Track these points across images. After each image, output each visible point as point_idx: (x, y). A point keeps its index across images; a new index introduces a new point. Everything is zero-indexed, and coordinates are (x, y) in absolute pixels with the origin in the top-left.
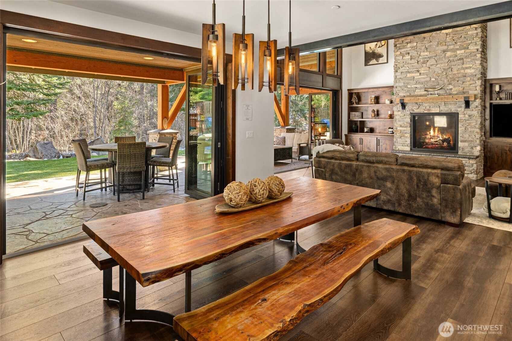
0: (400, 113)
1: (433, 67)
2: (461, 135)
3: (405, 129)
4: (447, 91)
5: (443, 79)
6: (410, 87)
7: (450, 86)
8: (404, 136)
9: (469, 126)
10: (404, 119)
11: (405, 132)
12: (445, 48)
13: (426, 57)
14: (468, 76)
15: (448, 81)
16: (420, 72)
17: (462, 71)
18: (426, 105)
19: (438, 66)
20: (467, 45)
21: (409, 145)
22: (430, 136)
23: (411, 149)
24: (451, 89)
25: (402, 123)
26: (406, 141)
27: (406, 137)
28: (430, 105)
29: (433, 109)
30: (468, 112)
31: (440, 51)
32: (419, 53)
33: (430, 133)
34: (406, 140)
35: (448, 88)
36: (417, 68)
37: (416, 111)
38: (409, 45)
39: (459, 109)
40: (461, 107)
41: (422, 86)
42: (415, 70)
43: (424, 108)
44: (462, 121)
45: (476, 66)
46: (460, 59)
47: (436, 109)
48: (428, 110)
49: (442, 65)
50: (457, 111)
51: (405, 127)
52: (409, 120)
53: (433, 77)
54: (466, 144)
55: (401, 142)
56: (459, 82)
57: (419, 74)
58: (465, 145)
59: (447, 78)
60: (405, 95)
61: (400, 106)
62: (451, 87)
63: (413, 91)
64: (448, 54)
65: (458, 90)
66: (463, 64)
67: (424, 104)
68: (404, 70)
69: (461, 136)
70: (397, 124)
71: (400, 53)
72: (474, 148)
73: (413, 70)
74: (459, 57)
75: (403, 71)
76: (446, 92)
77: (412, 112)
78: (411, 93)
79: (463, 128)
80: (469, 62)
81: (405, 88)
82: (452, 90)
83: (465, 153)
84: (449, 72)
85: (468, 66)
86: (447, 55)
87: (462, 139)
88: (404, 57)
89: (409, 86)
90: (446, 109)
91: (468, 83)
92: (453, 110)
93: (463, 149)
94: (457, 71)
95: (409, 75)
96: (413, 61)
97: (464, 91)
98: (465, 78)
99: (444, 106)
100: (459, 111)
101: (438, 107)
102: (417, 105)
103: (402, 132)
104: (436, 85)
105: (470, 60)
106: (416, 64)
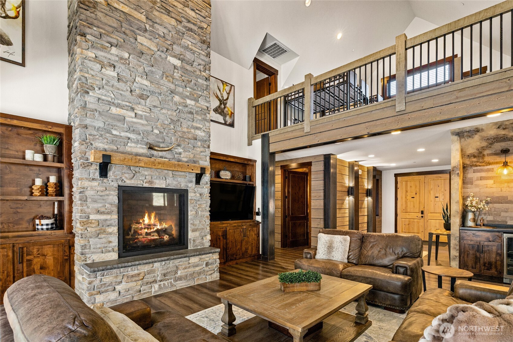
0: (95, 183)
1: (155, 110)
2: (191, 222)
3: (108, 217)
4: (176, 155)
5: (170, 135)
6: (118, 133)
7: (179, 148)
8: (105, 231)
9: (201, 209)
10: (106, 197)
11: (108, 223)
12: (172, 87)
13: (145, 87)
14: (199, 140)
15: (177, 140)
16: (135, 111)
17: (193, 131)
18: (146, 173)
19: (164, 111)
20: (197, 97)
21: (116, 249)
22: (144, 224)
23: (119, 257)
24: (180, 154)
25: (100, 205)
26: (110, 242)
27: (111, 234)
28: (152, 173)
29: (157, 181)
30: (199, 189)
31: (166, 89)
32: (133, 76)
33: (144, 221)
34: (110, 240)
35: (176, 150)
36: (130, 102)
37: (129, 183)
38: (114, 50)
39: (190, 185)
40: (191, 182)
41: (139, 138)
42: (128, 104)
43: (144, 178)
44: (193, 201)
45: (206, 129)
46: (191, 113)
47: (162, 181)
48: (150, 182)
49: (169, 113)
50: (188, 187)
51: (108, 213)
52: (115, 200)
53: (157, 128)
54: (197, 234)
55: (99, 246)
56: (190, 145)
57: (133, 115)
58: (196, 236)
59: (175, 135)
60: (106, 147)
61: (96, 169)
62: (180, 150)
63: (123, 144)
64: (177, 98)
65: (188, 156)
66: (193, 121)
67: (143, 172)
68: (105, 95)
69: (191, 224)
70: (88, 207)
71: (94, 56)
72: (204, 238)
73: (124, 103)
74: (189, 110)
75: (103, 97)
76: (174, 156)
77: (121, 183)
78: (119, 146)
79: (194, 212)
80: (199, 120)
81: (108, 135)
82: (182, 156)
83: (196, 246)
84: (178, 127)
85: (198, 125)
86: (175, 99)
87: (193, 227)
88: (103, 70)
89: (115, 132)
90: (175, 183)
91: (198, 149)
92: (183, 187)
93: (194, 241)
94: (187, 128)
95: (114, 110)
96: (121, 85)
97: (194, 159)
98: (196, 141)
99: (172, 178)
100: (190, 188)
101: (164, 179)
102: (130, 172)
103: (100, 225)
104: (161, 142)
105: (200, 118)
106: (128, 93)
